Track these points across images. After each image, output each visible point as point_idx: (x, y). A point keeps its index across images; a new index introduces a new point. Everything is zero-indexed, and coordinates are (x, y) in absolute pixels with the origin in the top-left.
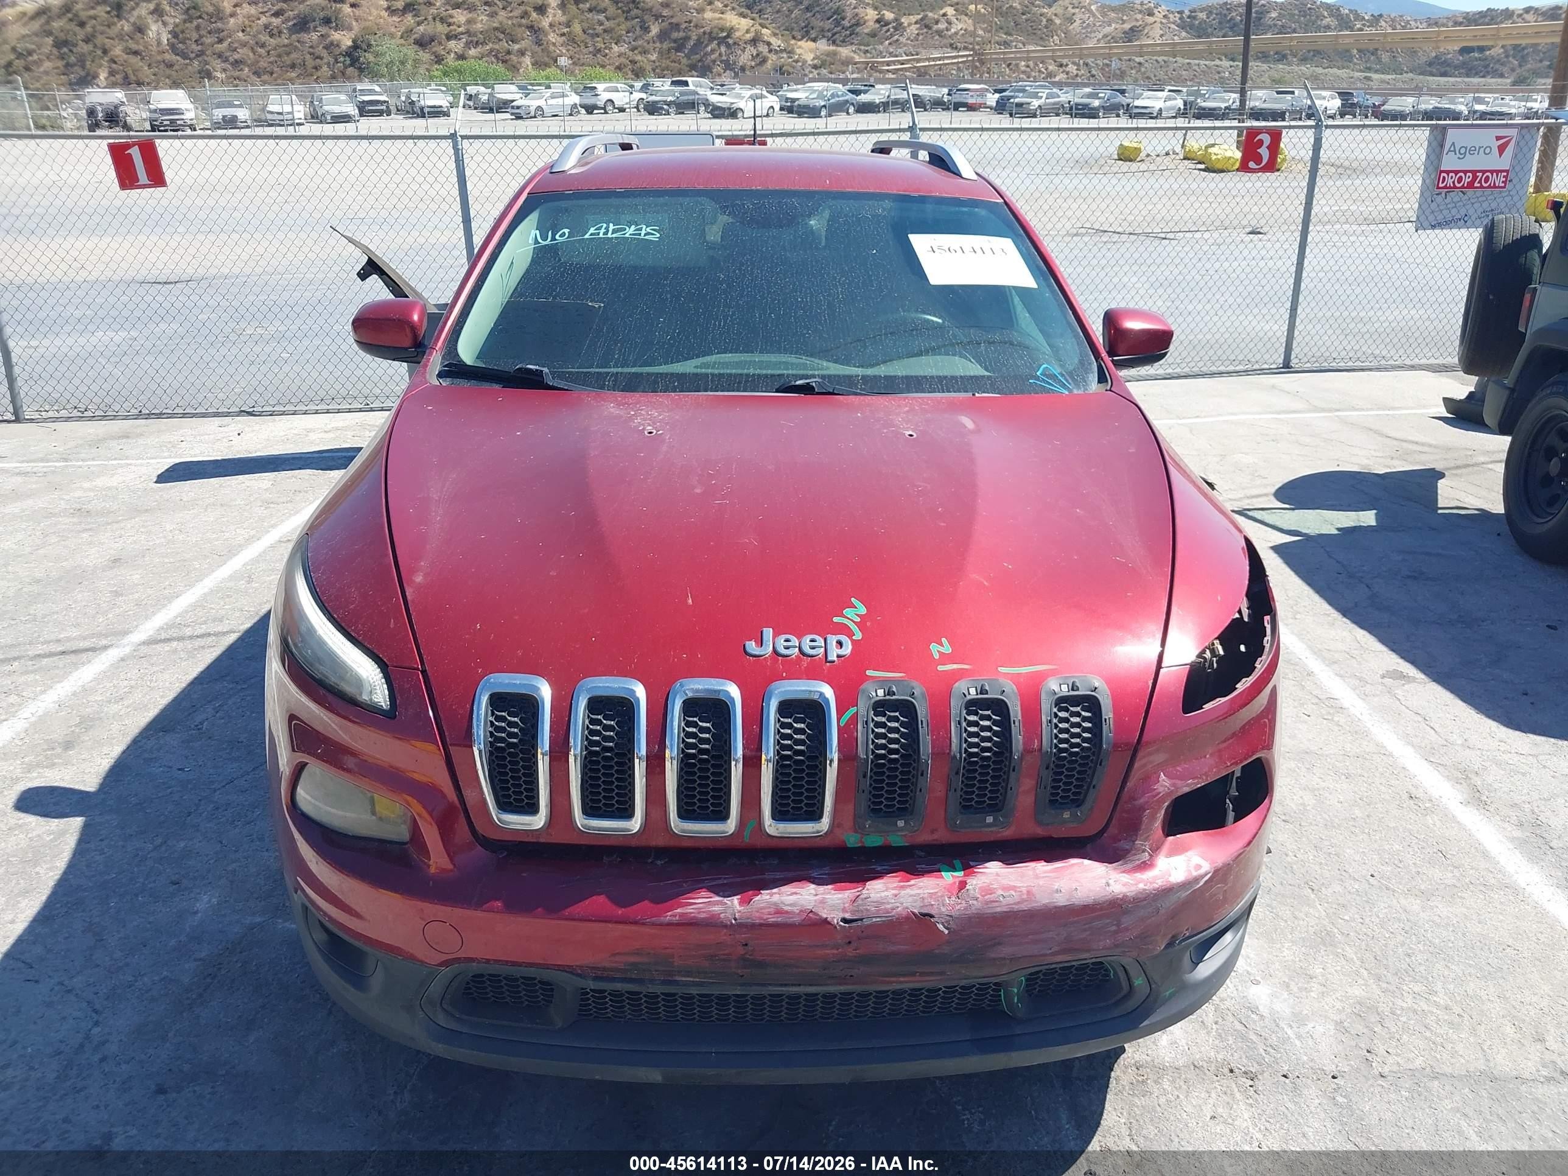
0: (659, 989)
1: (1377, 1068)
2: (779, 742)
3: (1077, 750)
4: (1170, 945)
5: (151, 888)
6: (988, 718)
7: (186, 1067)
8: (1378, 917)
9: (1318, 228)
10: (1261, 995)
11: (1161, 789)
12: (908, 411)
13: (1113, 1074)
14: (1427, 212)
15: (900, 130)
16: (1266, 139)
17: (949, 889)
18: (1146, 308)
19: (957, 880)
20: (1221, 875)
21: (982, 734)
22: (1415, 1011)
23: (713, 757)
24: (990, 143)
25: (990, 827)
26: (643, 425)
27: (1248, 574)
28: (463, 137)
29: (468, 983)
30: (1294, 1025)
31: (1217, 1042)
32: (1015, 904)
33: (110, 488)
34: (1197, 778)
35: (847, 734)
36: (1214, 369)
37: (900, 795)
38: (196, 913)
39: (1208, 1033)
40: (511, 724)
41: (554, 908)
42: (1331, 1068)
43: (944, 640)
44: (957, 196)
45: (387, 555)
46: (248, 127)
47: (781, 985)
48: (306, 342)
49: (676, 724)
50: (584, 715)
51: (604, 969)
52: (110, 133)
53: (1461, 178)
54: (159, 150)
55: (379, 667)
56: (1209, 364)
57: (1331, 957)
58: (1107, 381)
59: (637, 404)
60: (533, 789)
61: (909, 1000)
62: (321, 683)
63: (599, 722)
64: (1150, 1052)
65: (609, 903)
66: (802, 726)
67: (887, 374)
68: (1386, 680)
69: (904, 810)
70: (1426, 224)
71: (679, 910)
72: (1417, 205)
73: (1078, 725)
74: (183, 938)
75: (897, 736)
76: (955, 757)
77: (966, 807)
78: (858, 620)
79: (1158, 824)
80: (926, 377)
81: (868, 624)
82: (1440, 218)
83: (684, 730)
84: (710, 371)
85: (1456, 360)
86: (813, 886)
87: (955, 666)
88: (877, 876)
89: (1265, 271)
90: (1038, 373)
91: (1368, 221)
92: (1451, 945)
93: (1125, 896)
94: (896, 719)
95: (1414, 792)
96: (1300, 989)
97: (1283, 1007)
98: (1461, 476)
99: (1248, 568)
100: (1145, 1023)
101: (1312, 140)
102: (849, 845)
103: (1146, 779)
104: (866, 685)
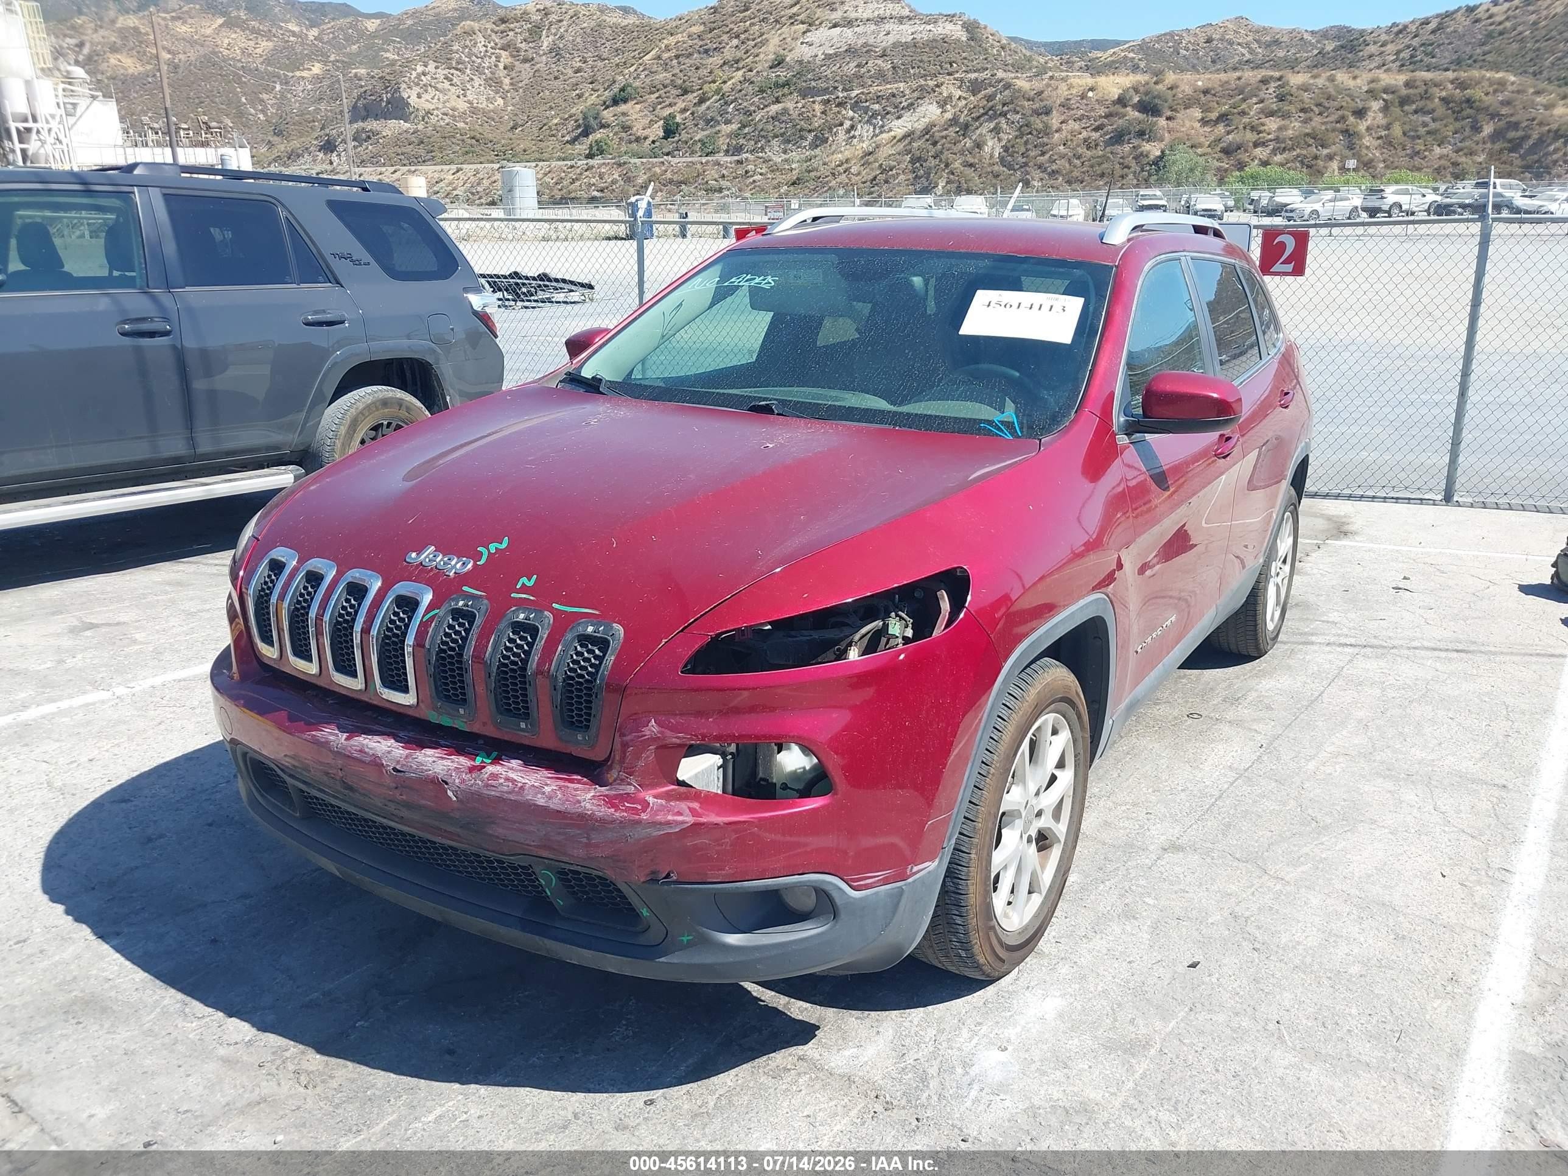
2: (387, 625)
3: (581, 680)
6: (525, 639)
10: (992, 1059)
17: (470, 768)
19: (482, 764)
21: (515, 650)
23: (350, 626)
25: (524, 731)
34: (691, 734)
35: (424, 626)
37: (460, 687)
49: (335, 598)
50: (299, 582)
65: (287, 717)
66: (404, 616)
69: (464, 700)
71: (318, 734)
73: (588, 660)
75: (457, 638)
76: (487, 662)
77: (507, 710)
86: (392, 741)
90: (995, 419)
93: (593, 814)
94: (462, 625)
96: (1038, 1070)
100: (662, 959)
102: (431, 720)
103: (636, 720)
104: (455, 596)
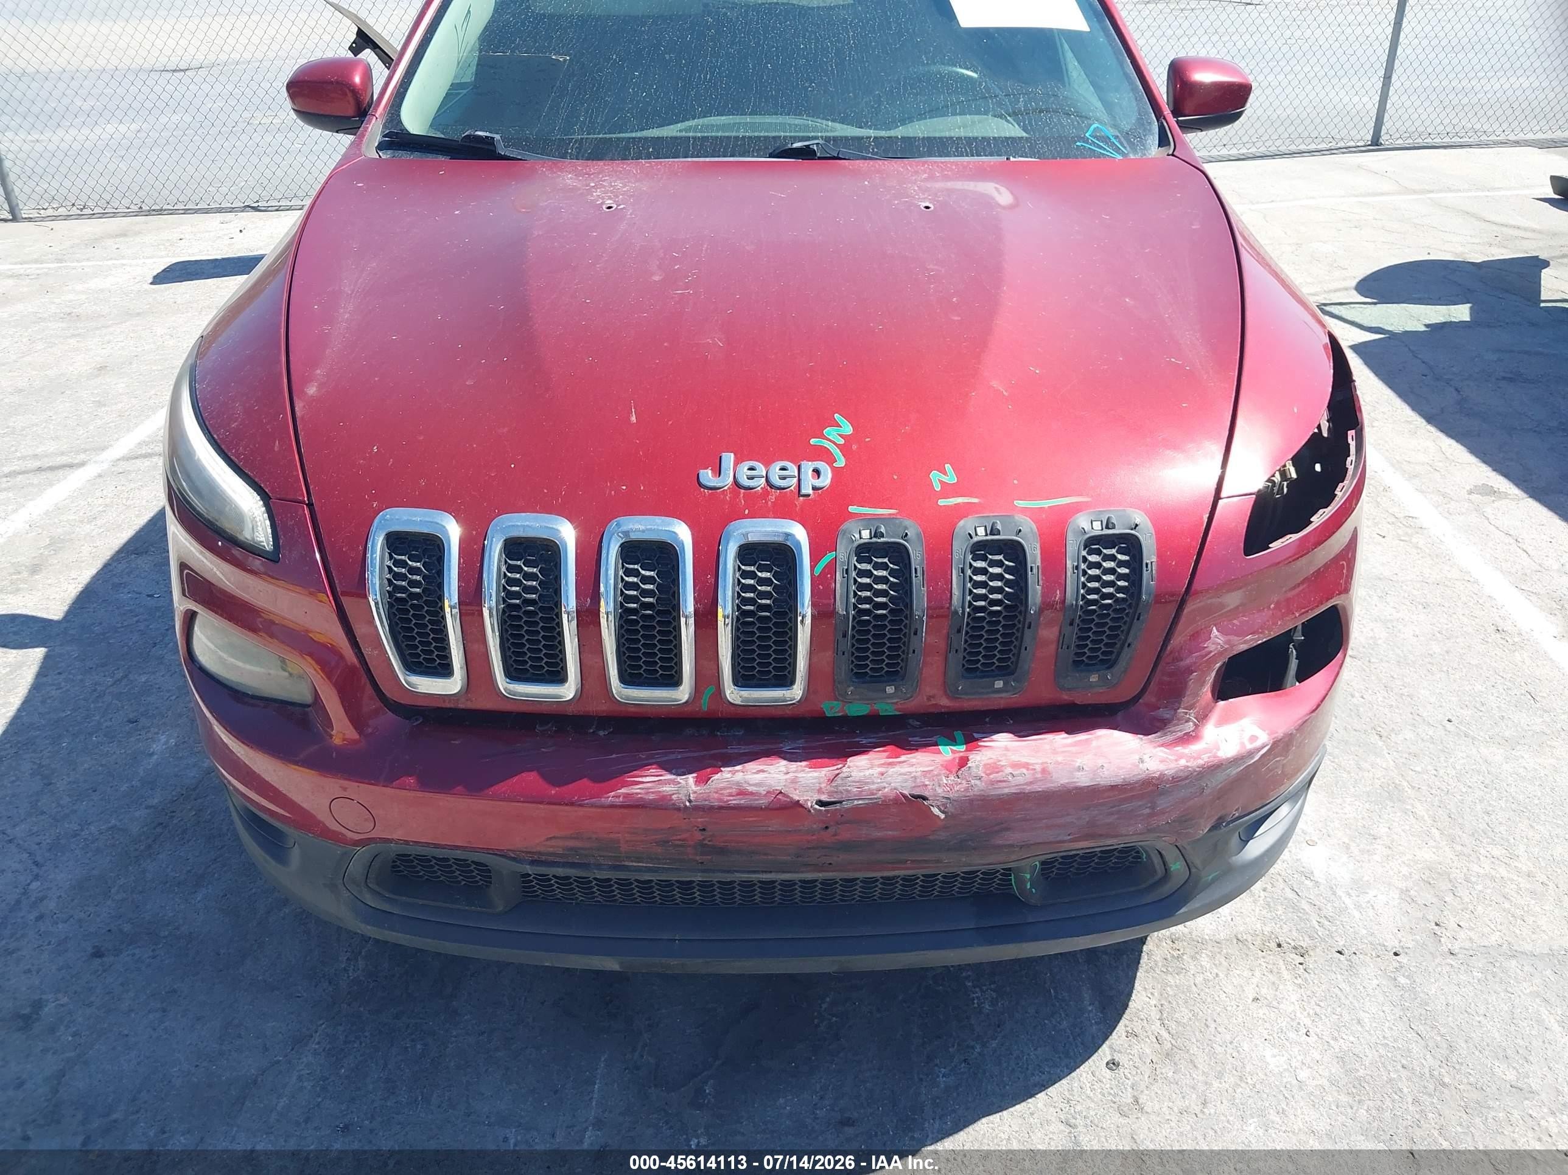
0: (608, 874)
1: (1446, 944)
2: (739, 595)
3: (1109, 601)
4: (1214, 828)
5: (107, 727)
6: (999, 564)
7: (127, 928)
8: (1454, 768)
10: (1317, 857)
11: (1212, 647)
12: (926, 179)
13: (1145, 948)
17: (947, 767)
20: (1281, 746)
21: (991, 584)
22: (1493, 879)
23: (659, 612)
25: (1000, 692)
26: (603, 198)
27: (1330, 380)
29: (394, 862)
30: (1353, 893)
31: (1264, 912)
32: (1026, 784)
33: (102, 291)
34: (1258, 633)
35: (822, 585)
36: (1293, 148)
38: (152, 754)
39: (1255, 902)
40: (413, 571)
42: (1393, 944)
43: (948, 467)
47: (750, 872)
49: (611, 572)
50: (499, 561)
51: (540, 853)
56: (1288, 142)
57: (1399, 814)
58: (1169, 144)
59: (599, 173)
60: (445, 648)
61: (904, 886)
63: (518, 569)
65: (541, 781)
66: (768, 575)
67: (906, 135)
68: (1474, 497)
69: (895, 673)
71: (623, 790)
73: (1112, 571)
74: (135, 782)
75: (884, 587)
76: (956, 612)
77: (971, 670)
78: (841, 441)
79: (1207, 691)
80: (951, 138)
81: (855, 447)
83: (622, 580)
84: (691, 134)
86: (784, 762)
87: (961, 500)
88: (861, 750)
90: (1087, 135)
92: (1537, 802)
93: (1162, 775)
94: (884, 567)
95: (1501, 625)
96: (1362, 851)
97: (1342, 873)
99: (1332, 371)
102: (828, 715)
103: (1195, 636)
104: (848, 525)
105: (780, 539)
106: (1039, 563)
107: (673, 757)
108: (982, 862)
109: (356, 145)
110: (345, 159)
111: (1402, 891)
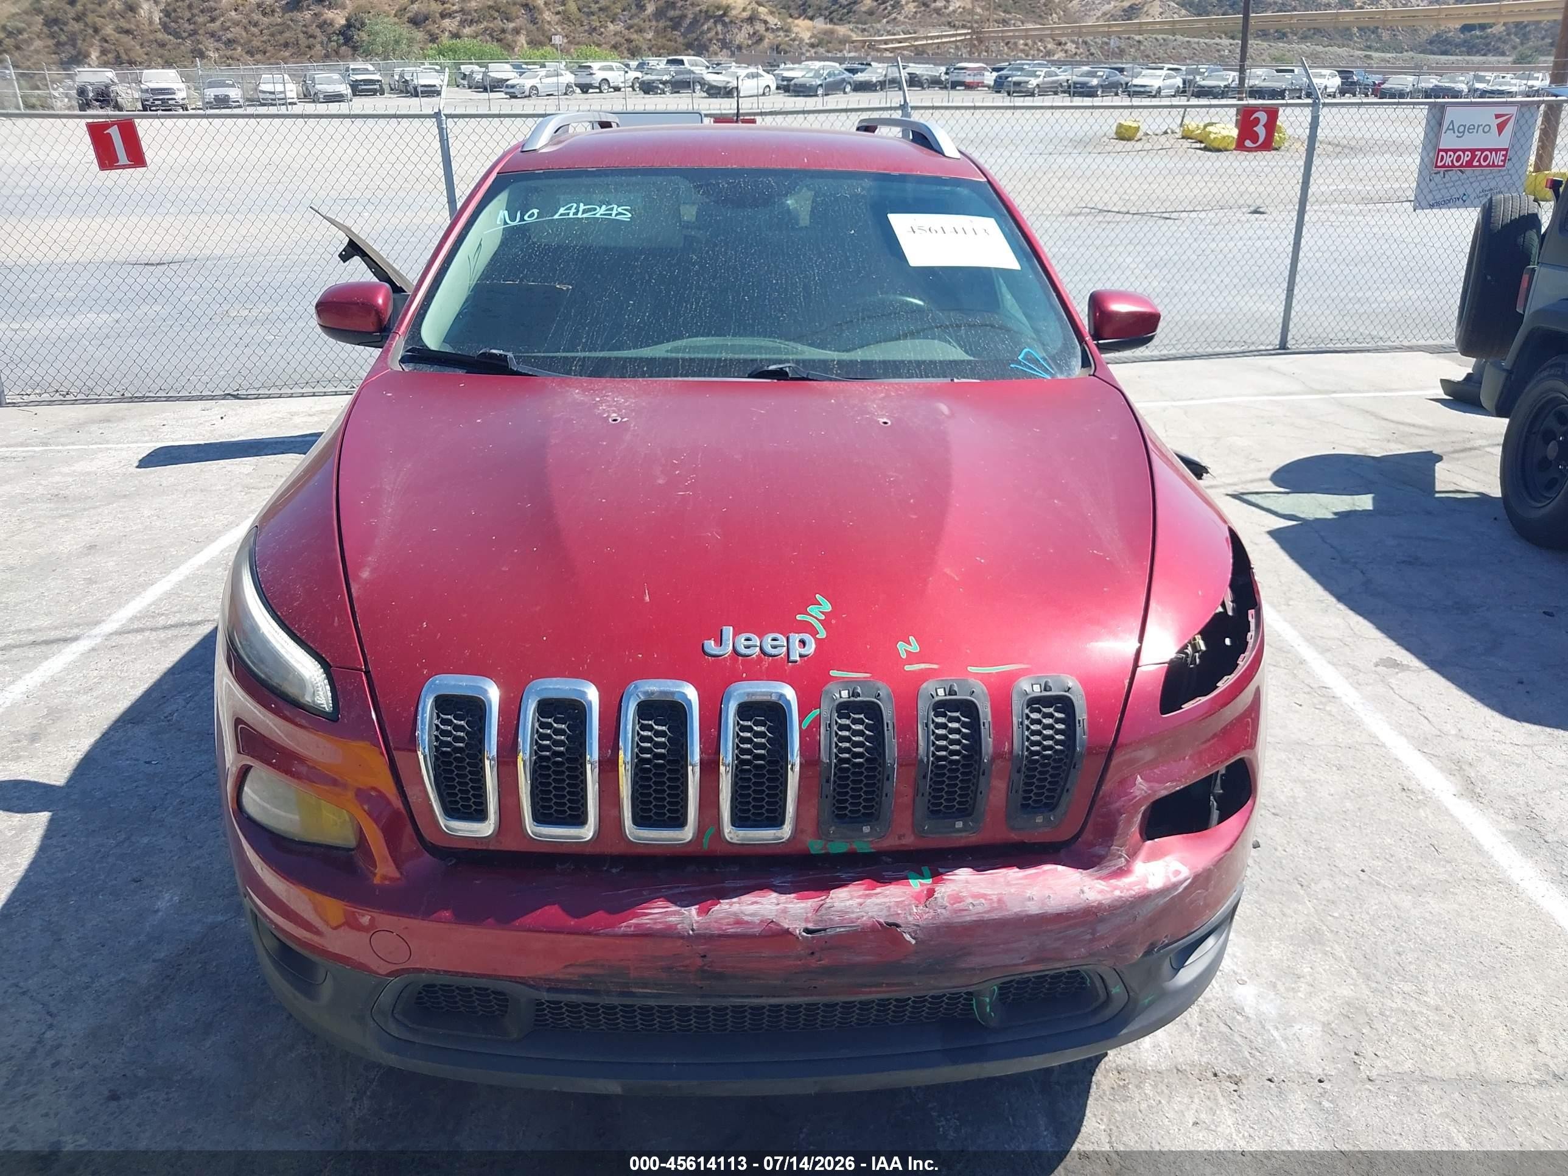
0: (615, 1001)
1: (1365, 1071)
2: (738, 746)
3: (1049, 752)
4: (1148, 952)
5: (112, 886)
6: (957, 720)
7: (141, 1073)
8: (1368, 913)
9: (1315, 208)
10: (1247, 995)
11: (1137, 793)
12: (884, 398)
13: (1094, 1079)
14: (1426, 191)
15: (891, 108)
16: (1263, 117)
17: (917, 897)
18: (1131, 289)
19: (925, 887)
20: (1201, 880)
21: (950, 736)
22: (1405, 1012)
23: (669, 762)
24: (982, 122)
25: (960, 832)
26: (608, 412)
27: (1231, 568)
28: (448, 116)
29: (420, 993)
30: (1280, 1026)
31: (1201, 1045)
32: (985, 912)
33: (88, 473)
34: (1175, 780)
35: (809, 736)
36: (1210, 350)
37: (865, 800)
38: (157, 911)
39: (1192, 1035)
40: (458, 728)
41: (506, 917)
42: (1317, 1072)
43: (912, 639)
44: (939, 174)
45: (335, 550)
46: (240, 107)
47: (743, 997)
48: (290, 324)
49: (630, 727)
50: (533, 719)
51: (558, 980)
52: (101, 112)
53: (1459, 156)
54: (139, 129)
55: (322, 667)
56: (1204, 345)
57: (1320, 956)
58: (1090, 366)
59: (603, 390)
60: (481, 795)
61: (878, 1011)
62: (264, 683)
63: (548, 726)
64: (1132, 1056)
65: (562, 914)
66: (762, 729)
67: (865, 359)
68: (1380, 669)
69: (871, 815)
70: (1424, 203)
71: (634, 921)
72: (1415, 184)
73: (1051, 727)
74: (142, 938)
75: (861, 739)
76: (922, 761)
77: (935, 811)
78: (823, 617)
79: (1135, 828)
80: (903, 362)
81: (833, 622)
82: (1438, 197)
83: (638, 734)
84: (680, 355)
85: (1454, 341)
86: (775, 895)
87: (923, 666)
88: (841, 884)
89: (1262, 251)
90: (1020, 358)
91: (1367, 200)
92: (1442, 943)
93: (1100, 904)
94: (861, 722)
95: (1406, 784)
96: (1287, 989)
97: (1270, 1009)
98: (1458, 459)
99: (1231, 561)
100: (1123, 1032)
101: (1309, 119)
102: (813, 852)
103: (1122, 782)
104: (831, 687)
105: (774, 698)
106: (990, 719)
107: (676, 891)
108: (948, 984)
109: (382, 359)
110: (374, 371)
111: (1324, 1024)
